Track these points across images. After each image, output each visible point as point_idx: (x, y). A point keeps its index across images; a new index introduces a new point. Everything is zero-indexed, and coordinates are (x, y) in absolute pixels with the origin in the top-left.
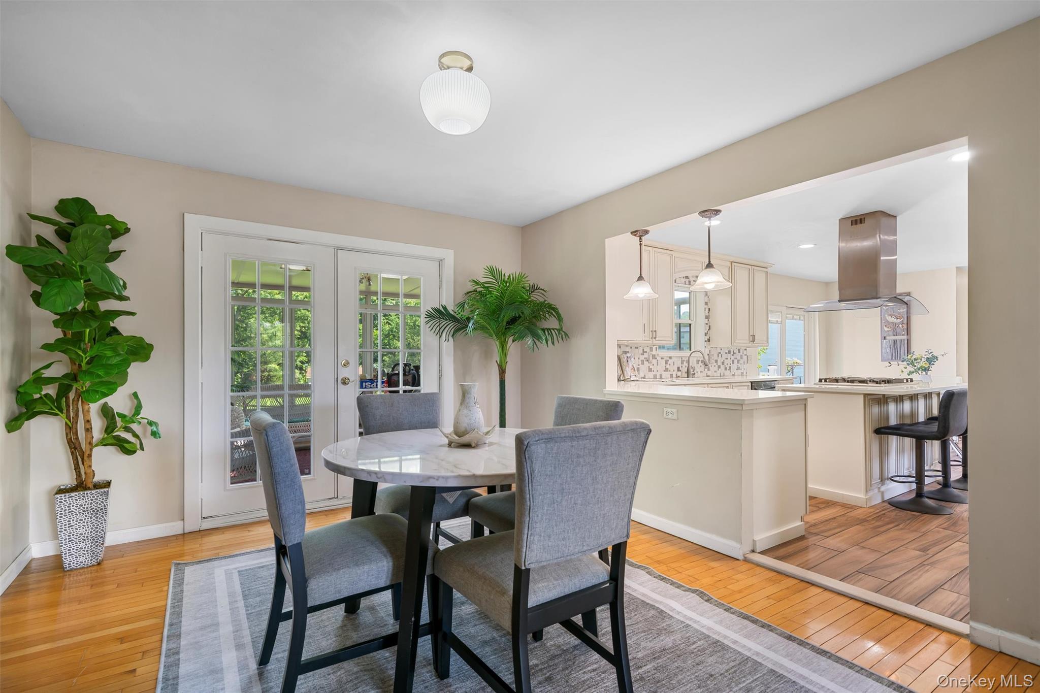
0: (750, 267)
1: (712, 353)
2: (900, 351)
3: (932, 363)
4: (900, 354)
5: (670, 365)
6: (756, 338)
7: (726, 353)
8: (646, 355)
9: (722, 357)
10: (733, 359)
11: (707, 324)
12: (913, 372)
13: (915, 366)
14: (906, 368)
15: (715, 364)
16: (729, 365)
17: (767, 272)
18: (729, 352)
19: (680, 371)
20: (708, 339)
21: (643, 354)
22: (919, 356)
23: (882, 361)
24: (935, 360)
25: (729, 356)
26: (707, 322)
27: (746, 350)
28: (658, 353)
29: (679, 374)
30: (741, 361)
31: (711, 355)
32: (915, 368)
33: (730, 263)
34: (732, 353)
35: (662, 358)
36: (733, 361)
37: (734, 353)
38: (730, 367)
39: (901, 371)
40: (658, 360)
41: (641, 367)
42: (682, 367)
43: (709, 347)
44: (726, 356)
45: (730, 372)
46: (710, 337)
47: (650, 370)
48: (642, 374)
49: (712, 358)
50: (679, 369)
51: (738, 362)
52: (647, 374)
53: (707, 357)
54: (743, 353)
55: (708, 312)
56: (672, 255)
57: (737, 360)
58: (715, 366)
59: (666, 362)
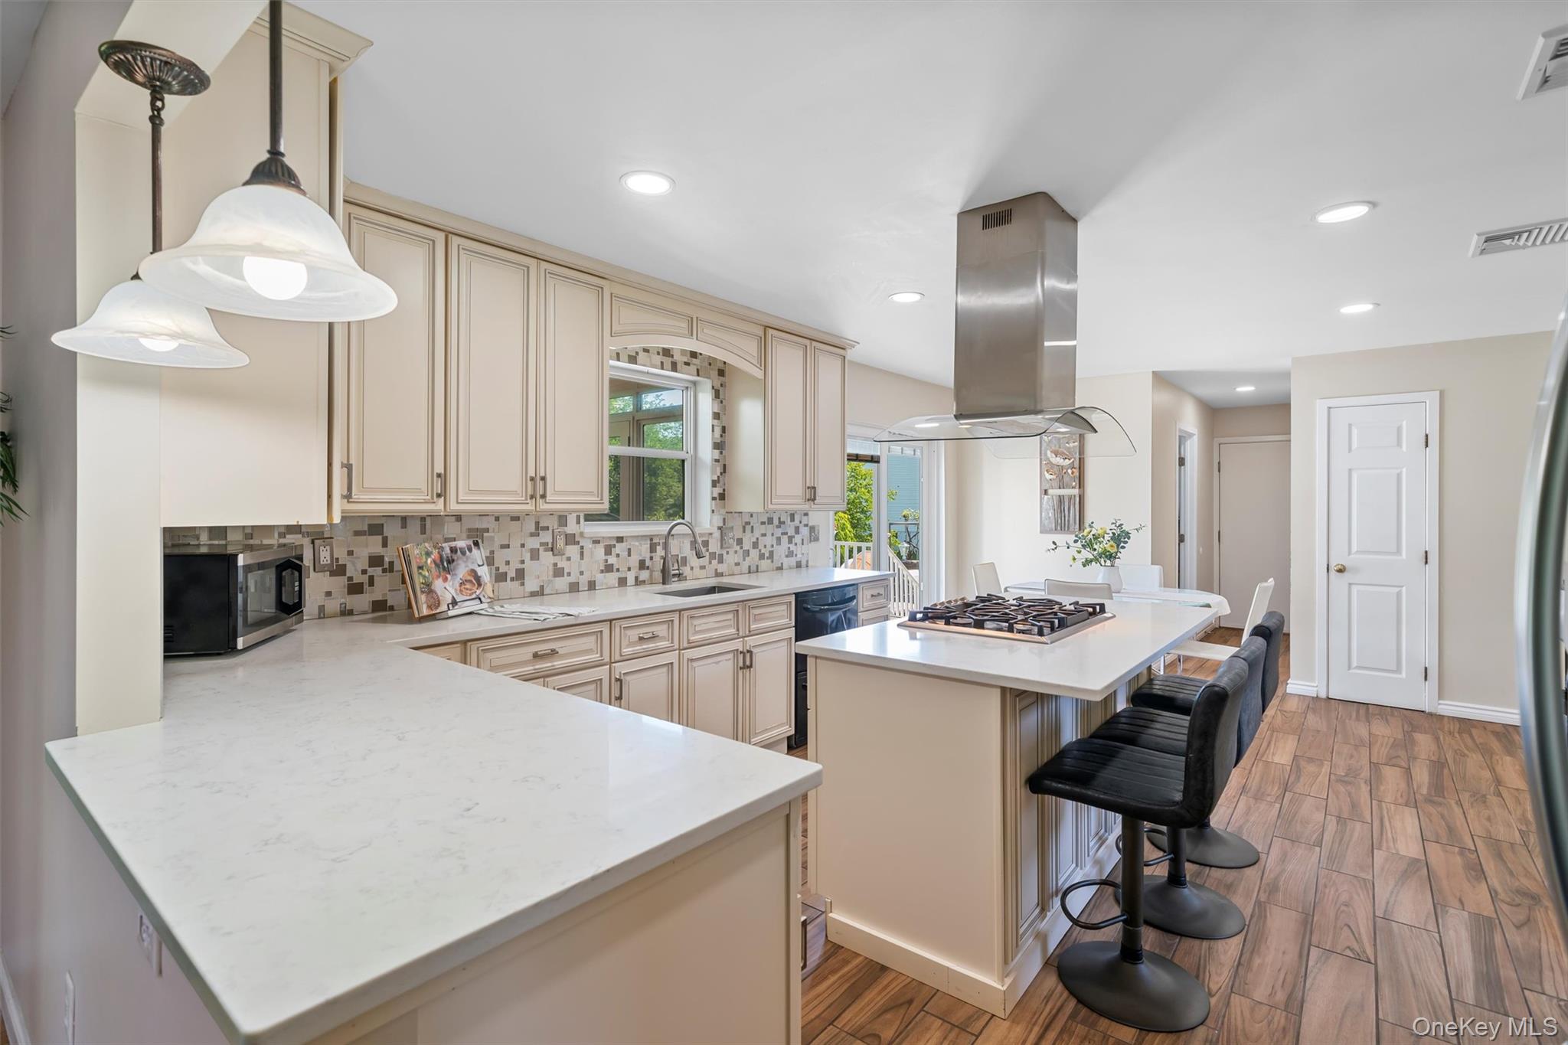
0: (807, 342)
1: (729, 524)
2: (1069, 516)
3: (1122, 544)
4: (1069, 521)
5: (618, 555)
6: (819, 492)
7: (763, 523)
8: (546, 537)
9: (752, 532)
10: (779, 535)
11: (717, 461)
12: (1091, 561)
13: (1095, 550)
14: (1079, 552)
15: (738, 548)
16: (769, 548)
17: (844, 357)
18: (770, 521)
19: (648, 568)
20: (720, 494)
21: (538, 535)
22: (1100, 532)
23: (1041, 532)
24: (1126, 539)
25: (770, 529)
26: (717, 458)
27: (806, 514)
28: (582, 530)
29: (644, 575)
30: (798, 539)
31: (726, 528)
32: (1095, 553)
33: (763, 328)
34: (776, 522)
35: (596, 542)
36: (779, 539)
37: (780, 522)
38: (771, 553)
39: (1071, 558)
40: (582, 547)
41: (529, 565)
42: (651, 558)
43: (723, 511)
44: (763, 528)
45: (772, 562)
46: (724, 490)
47: (558, 572)
48: (531, 585)
49: (731, 535)
50: (642, 565)
51: (790, 539)
52: (550, 582)
53: (717, 534)
54: (801, 522)
55: (721, 436)
56: (602, 288)
57: (786, 536)
58: (736, 552)
59: (608, 550)
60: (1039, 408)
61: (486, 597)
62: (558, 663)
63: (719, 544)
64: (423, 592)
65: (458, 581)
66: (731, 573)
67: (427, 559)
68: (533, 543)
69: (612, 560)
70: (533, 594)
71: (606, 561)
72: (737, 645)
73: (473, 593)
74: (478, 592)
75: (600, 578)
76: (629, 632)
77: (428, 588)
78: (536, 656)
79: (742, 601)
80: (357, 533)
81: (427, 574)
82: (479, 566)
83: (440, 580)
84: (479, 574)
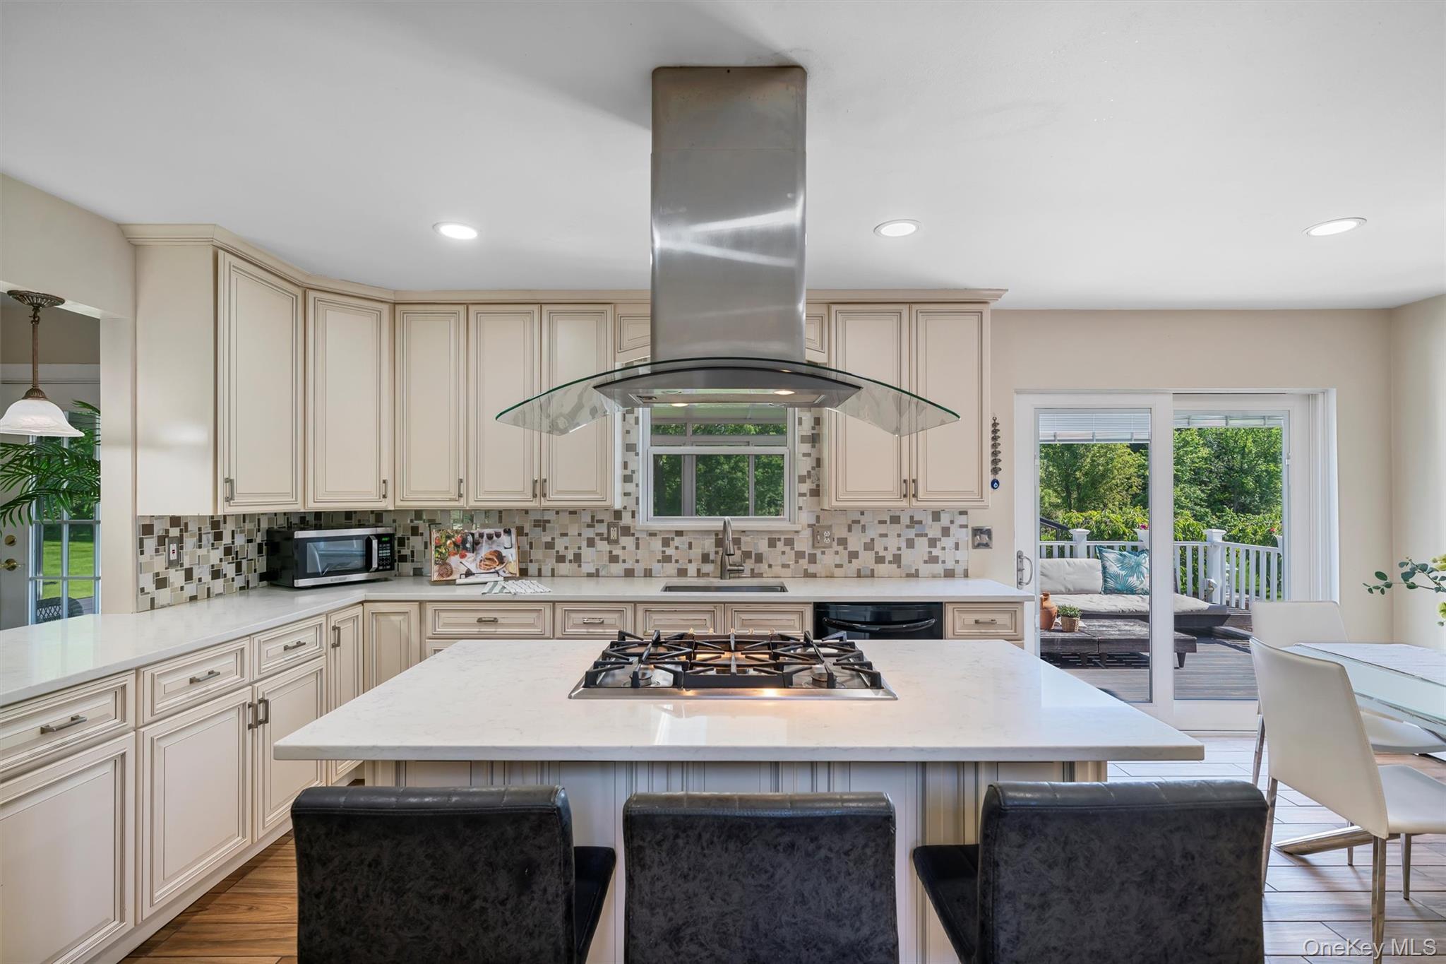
1: (825, 523)
5: (677, 548)
6: (926, 487)
7: (881, 522)
8: (602, 529)
9: (864, 531)
10: (912, 536)
11: (809, 455)
15: (840, 548)
16: (893, 551)
17: (982, 313)
18: (895, 520)
19: (713, 562)
20: (811, 490)
21: (593, 526)
26: (808, 452)
27: (964, 513)
28: (636, 524)
29: (708, 568)
30: (947, 542)
31: (821, 527)
33: (825, 306)
34: (905, 520)
35: (652, 534)
36: (911, 544)
37: (913, 522)
38: (898, 557)
40: (638, 539)
41: (587, 553)
42: (717, 553)
43: (816, 508)
44: (882, 529)
45: (899, 567)
46: (818, 486)
47: (614, 559)
48: (588, 568)
49: (827, 534)
50: (705, 558)
51: (933, 543)
52: (604, 566)
53: (807, 533)
54: (952, 522)
55: (813, 428)
57: (925, 538)
58: (837, 553)
59: (666, 543)
63: (811, 543)
64: (436, 564)
65: (479, 558)
66: (829, 575)
67: (446, 541)
68: (590, 533)
69: (669, 551)
71: (664, 552)
73: (491, 568)
74: (498, 568)
75: (656, 567)
76: (573, 615)
77: (443, 562)
78: (480, 621)
81: (444, 551)
82: (505, 548)
83: (457, 557)
84: (503, 555)
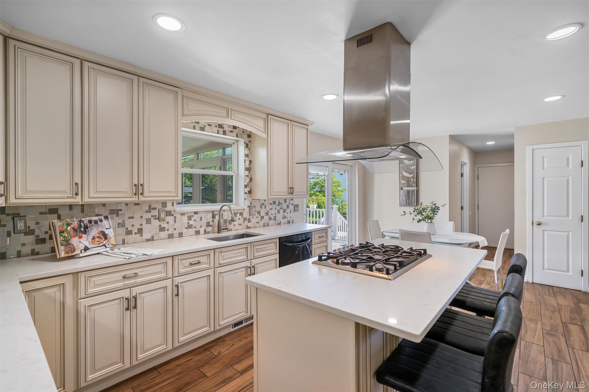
0: (289, 122)
1: (253, 205)
2: (412, 199)
3: (436, 213)
4: (412, 201)
5: (195, 220)
6: (296, 190)
7: (271, 204)
8: (155, 213)
9: (265, 208)
10: (279, 209)
11: (247, 176)
12: (421, 220)
13: (423, 215)
14: (416, 216)
15: (258, 215)
16: (274, 215)
17: (308, 129)
18: (274, 203)
19: (211, 226)
20: (249, 191)
21: (150, 212)
22: (425, 207)
23: (400, 206)
24: (438, 210)
25: (274, 206)
26: (247, 175)
27: (292, 200)
28: (174, 209)
29: (209, 229)
30: (288, 211)
31: (252, 207)
32: (424, 216)
33: (266, 115)
34: (277, 203)
35: (183, 214)
36: (279, 212)
37: (279, 203)
38: (275, 217)
39: (412, 219)
40: (175, 217)
41: (145, 227)
42: (213, 221)
43: (250, 199)
44: (271, 207)
45: (276, 221)
46: (251, 189)
47: (162, 229)
48: (147, 235)
49: (254, 210)
50: (208, 225)
51: (285, 211)
52: (157, 234)
53: (247, 209)
54: (289, 203)
55: (249, 165)
56: (177, 92)
57: (282, 210)
58: (257, 217)
59: (190, 218)
60: (387, 143)
61: (110, 244)
62: (139, 280)
63: (248, 214)
64: (62, 245)
65: (90, 238)
66: (255, 227)
67: (68, 227)
68: (148, 216)
69: (191, 222)
70: (148, 240)
71: (188, 223)
72: (247, 264)
73: (101, 243)
74: (104, 242)
75: (185, 231)
76: (184, 262)
77: (67, 243)
78: (124, 277)
79: (250, 243)
80: (41, 213)
81: (66, 235)
82: (107, 229)
83: (77, 238)
84: (106, 233)
